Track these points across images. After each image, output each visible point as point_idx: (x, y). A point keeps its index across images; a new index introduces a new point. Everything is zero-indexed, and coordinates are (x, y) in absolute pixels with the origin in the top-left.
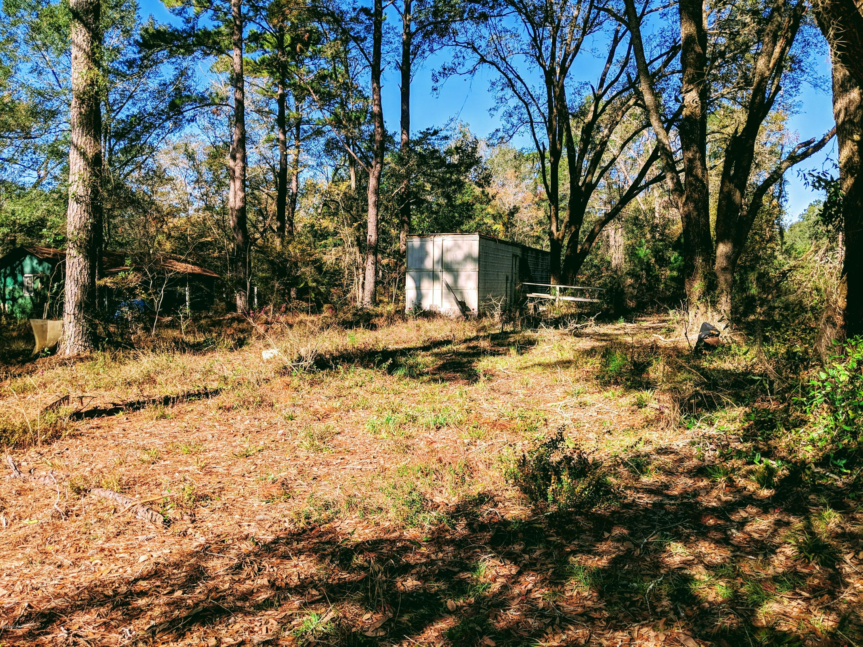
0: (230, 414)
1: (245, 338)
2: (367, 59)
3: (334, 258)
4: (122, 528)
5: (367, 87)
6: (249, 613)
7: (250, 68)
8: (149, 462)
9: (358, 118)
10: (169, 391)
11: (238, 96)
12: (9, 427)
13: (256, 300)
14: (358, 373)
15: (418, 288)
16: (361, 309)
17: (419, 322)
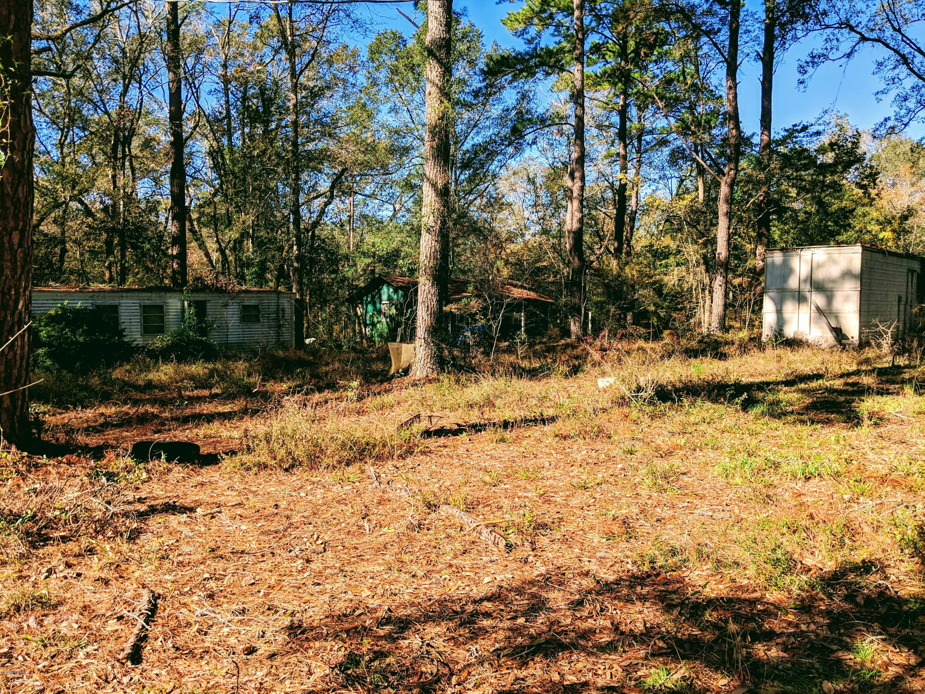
0: (567, 443)
1: (579, 365)
2: (722, 54)
3: (676, 278)
4: (467, 547)
5: (721, 85)
6: (593, 654)
7: (590, 82)
8: (490, 484)
9: (708, 122)
10: (508, 415)
11: (579, 112)
12: (372, 441)
13: (590, 325)
14: (705, 409)
15: (779, 312)
16: (708, 336)
17: (779, 351)
